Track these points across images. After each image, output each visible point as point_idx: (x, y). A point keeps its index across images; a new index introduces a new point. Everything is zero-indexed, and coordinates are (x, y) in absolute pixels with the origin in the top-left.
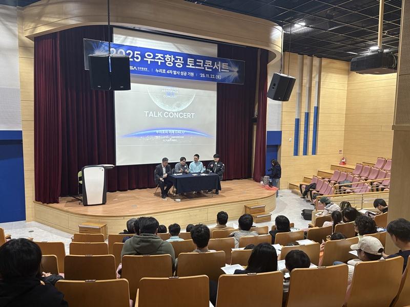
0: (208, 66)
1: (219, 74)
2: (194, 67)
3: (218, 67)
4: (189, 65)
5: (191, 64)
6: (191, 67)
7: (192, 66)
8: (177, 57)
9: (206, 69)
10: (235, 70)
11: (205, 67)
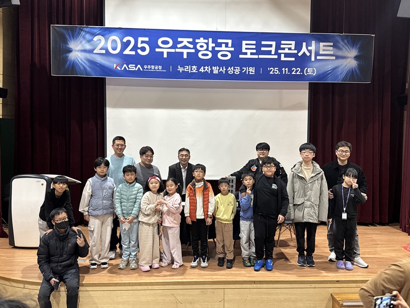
0: (287, 51)
1: (311, 64)
2: (256, 57)
3: (310, 51)
4: (246, 54)
5: (249, 52)
6: (249, 56)
7: (252, 54)
8: (219, 41)
9: (283, 58)
10: (349, 55)
11: (279, 55)
